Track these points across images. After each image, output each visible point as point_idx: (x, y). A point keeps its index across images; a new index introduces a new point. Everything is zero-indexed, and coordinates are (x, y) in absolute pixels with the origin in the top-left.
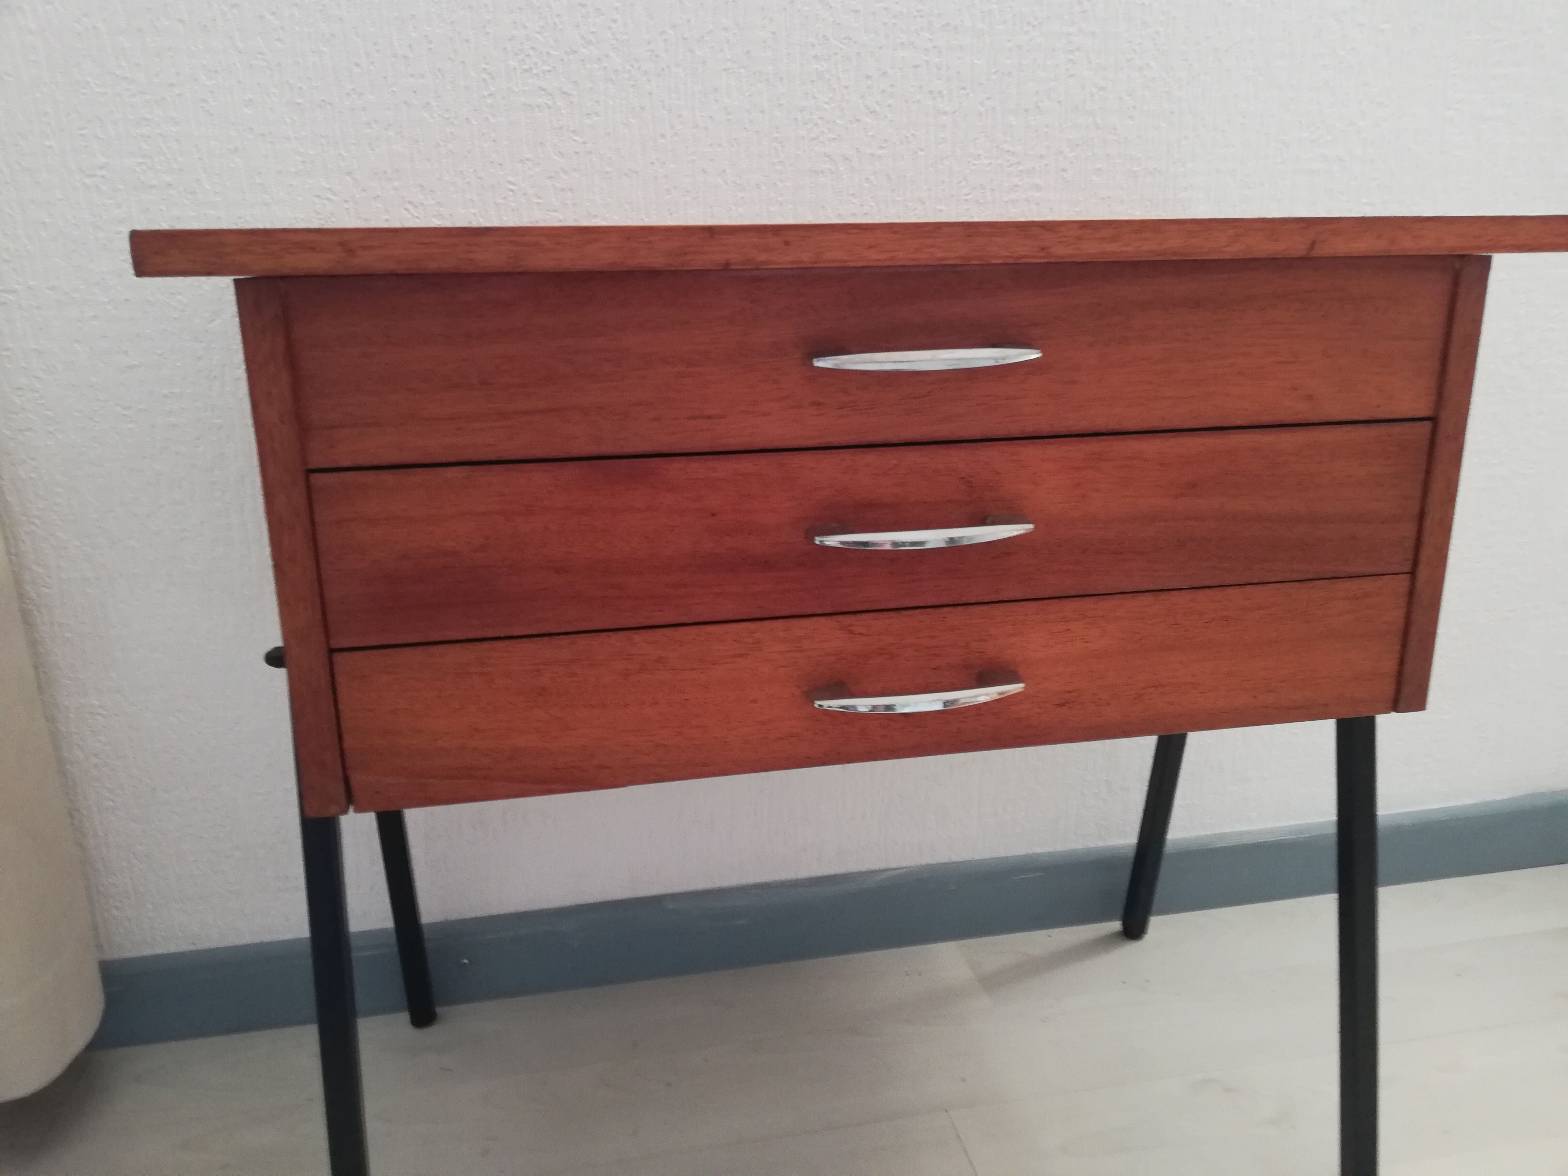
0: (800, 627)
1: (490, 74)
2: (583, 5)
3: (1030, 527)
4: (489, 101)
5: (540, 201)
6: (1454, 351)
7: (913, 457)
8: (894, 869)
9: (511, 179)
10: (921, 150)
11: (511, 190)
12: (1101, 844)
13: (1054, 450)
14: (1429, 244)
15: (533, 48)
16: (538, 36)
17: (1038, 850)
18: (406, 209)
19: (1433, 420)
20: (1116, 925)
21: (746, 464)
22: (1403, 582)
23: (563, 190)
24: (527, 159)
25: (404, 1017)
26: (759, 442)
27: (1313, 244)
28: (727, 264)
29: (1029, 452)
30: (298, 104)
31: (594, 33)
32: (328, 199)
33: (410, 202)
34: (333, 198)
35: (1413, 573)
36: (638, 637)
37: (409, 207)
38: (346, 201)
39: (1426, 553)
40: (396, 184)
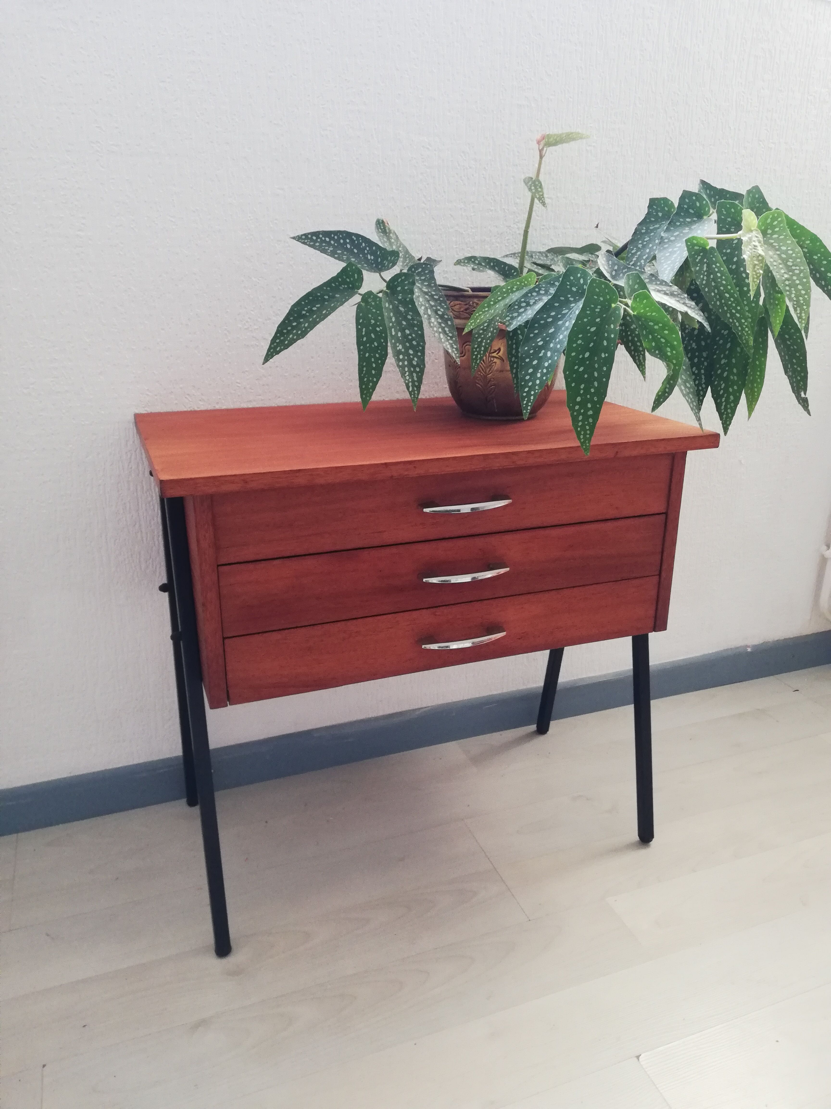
0: (415, 614)
1: (228, 331)
2: (274, 297)
3: (508, 569)
4: (228, 344)
5: (252, 391)
6: (673, 487)
7: (461, 542)
8: (425, 708)
9: (238, 381)
10: (436, 359)
11: (238, 386)
12: (525, 687)
13: (517, 536)
14: (661, 449)
15: (249, 318)
16: (252, 312)
17: (495, 693)
18: (186, 398)
19: (666, 514)
20: (533, 727)
21: (394, 550)
22: (655, 579)
23: (263, 385)
24: (247, 371)
25: (184, 801)
26: (400, 540)
27: (617, 452)
28: (392, 476)
29: (508, 537)
30: (133, 349)
31: (279, 310)
32: (148, 395)
33: (188, 395)
34: (149, 394)
35: (660, 575)
36: (349, 623)
37: (187, 396)
38: (156, 395)
39: (664, 567)
40: (181, 386)
